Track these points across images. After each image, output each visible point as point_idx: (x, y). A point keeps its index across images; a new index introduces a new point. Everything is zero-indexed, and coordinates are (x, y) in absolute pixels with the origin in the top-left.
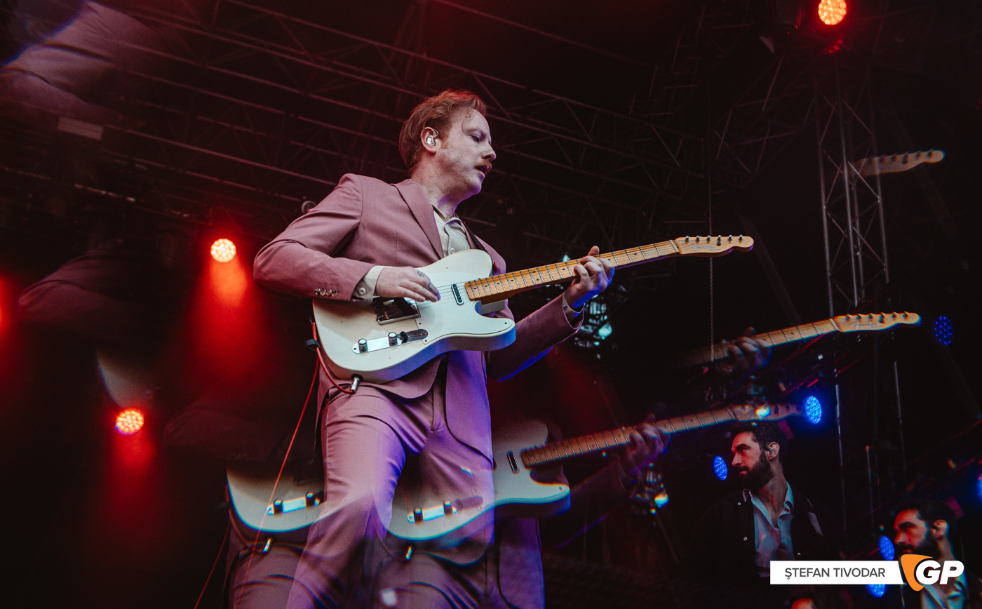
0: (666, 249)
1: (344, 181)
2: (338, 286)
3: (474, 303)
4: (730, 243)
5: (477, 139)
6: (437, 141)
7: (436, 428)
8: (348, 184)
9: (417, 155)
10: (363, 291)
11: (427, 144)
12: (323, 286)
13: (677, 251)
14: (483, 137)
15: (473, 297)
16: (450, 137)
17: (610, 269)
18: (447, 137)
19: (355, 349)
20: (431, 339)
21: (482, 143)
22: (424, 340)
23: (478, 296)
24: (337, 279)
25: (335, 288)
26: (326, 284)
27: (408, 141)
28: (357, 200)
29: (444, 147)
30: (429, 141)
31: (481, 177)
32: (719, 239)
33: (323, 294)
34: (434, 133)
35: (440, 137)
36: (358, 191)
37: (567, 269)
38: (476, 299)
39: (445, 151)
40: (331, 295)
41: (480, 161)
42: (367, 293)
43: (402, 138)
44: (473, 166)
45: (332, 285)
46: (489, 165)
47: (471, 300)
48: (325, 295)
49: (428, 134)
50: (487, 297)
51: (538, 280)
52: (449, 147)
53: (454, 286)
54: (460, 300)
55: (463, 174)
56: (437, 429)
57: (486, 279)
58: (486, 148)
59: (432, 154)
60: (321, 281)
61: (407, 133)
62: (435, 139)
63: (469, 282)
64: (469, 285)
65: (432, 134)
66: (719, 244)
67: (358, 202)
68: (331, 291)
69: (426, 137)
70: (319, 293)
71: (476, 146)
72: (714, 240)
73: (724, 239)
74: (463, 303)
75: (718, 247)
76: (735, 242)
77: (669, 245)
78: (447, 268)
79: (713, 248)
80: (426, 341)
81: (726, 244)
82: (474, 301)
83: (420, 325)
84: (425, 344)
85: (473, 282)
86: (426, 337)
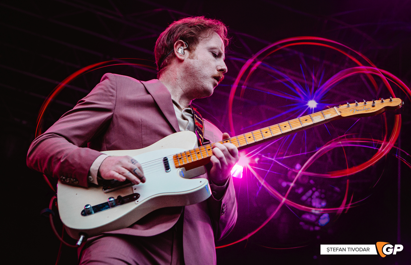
0: (331, 114)
1: (104, 79)
3: (179, 170)
4: (382, 104)
5: (215, 56)
6: (186, 51)
8: (106, 81)
9: (168, 60)
11: (178, 53)
13: (339, 114)
14: (220, 55)
15: (180, 165)
16: (196, 51)
18: (195, 50)
20: (141, 200)
21: (218, 59)
22: (136, 201)
23: (184, 164)
27: (163, 47)
28: (112, 96)
30: (180, 51)
31: (215, 85)
32: (374, 102)
34: (185, 45)
35: (189, 49)
36: (113, 89)
39: (191, 61)
41: (216, 73)
43: (158, 44)
44: (211, 76)
46: (222, 76)
47: (177, 167)
49: (179, 45)
52: (195, 58)
53: (166, 158)
54: (168, 168)
55: (202, 80)
57: (189, 151)
58: (221, 64)
59: (181, 61)
61: (163, 41)
62: (184, 50)
65: (183, 45)
66: (373, 106)
67: (112, 98)
69: (178, 47)
71: (214, 61)
72: (369, 103)
73: (377, 102)
74: (170, 170)
75: (373, 108)
76: (387, 103)
77: (334, 111)
78: (162, 147)
79: (369, 110)
80: (138, 201)
81: (379, 105)
82: (179, 168)
83: (136, 190)
84: (137, 204)
85: (179, 154)
86: (139, 198)
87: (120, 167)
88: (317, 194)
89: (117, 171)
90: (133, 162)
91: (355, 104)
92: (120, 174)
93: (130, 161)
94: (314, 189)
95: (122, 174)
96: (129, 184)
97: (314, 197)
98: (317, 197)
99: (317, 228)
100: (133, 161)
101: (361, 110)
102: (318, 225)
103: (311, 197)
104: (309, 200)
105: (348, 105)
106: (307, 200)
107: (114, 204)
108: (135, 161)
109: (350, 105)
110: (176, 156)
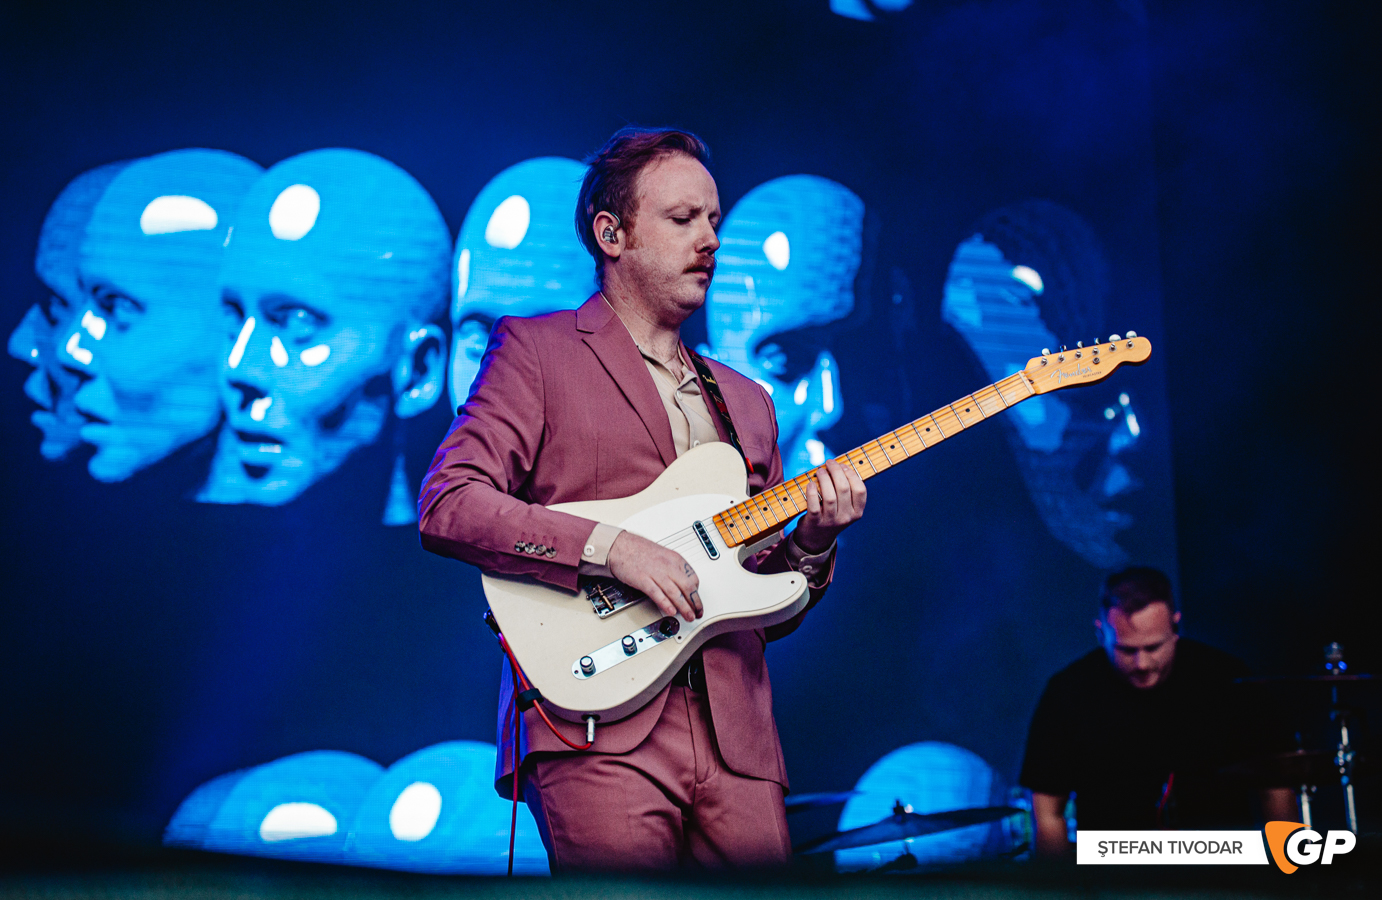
0: (1017, 388)
3: (736, 551)
4: (1113, 356)
5: (680, 221)
7: (702, 778)
10: (590, 549)
11: (605, 243)
13: (1033, 389)
15: (732, 542)
19: (576, 672)
20: (686, 633)
22: (676, 636)
23: (739, 539)
29: (629, 246)
32: (1095, 351)
34: (614, 220)
35: (624, 226)
37: (865, 461)
38: (737, 545)
39: (633, 252)
40: (543, 553)
41: (692, 259)
42: (595, 552)
44: (681, 270)
47: (731, 547)
48: (533, 553)
49: (604, 225)
50: (753, 537)
53: (698, 526)
54: (712, 551)
56: (705, 779)
57: (744, 503)
58: (700, 231)
59: (615, 262)
62: (616, 231)
63: (720, 515)
64: (720, 519)
65: (610, 223)
66: (1096, 362)
69: (602, 230)
70: (521, 550)
71: (683, 235)
72: (1088, 354)
73: (1103, 351)
74: (720, 556)
75: (1096, 368)
77: (1019, 382)
79: (1088, 373)
80: (679, 638)
82: (735, 548)
84: (681, 644)
85: (724, 512)
86: (678, 629)
101: (1073, 374)
110: (719, 519)
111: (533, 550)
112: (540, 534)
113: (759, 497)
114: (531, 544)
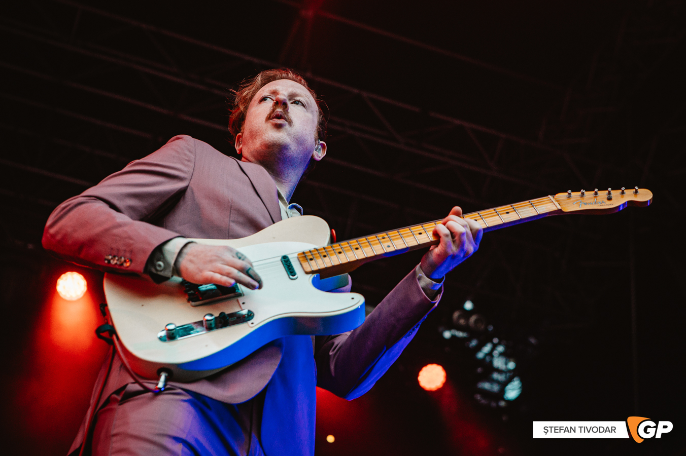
0: (545, 205)
2: (132, 253)
3: (310, 277)
4: (622, 197)
10: (160, 266)
12: (115, 253)
13: (559, 207)
15: (309, 270)
17: (478, 231)
20: (258, 322)
22: (250, 322)
23: (315, 268)
24: (132, 244)
25: (128, 255)
26: (118, 250)
32: (609, 193)
33: (113, 262)
36: (190, 151)
37: (424, 234)
38: (313, 272)
40: (122, 264)
42: (165, 269)
45: (125, 251)
47: (307, 273)
48: (116, 264)
50: (326, 268)
51: (389, 246)
53: (286, 257)
54: (293, 274)
57: (324, 248)
60: (114, 246)
63: (304, 253)
64: (305, 257)
66: (610, 199)
67: (189, 163)
68: (123, 259)
70: (109, 261)
72: (603, 194)
73: (615, 193)
74: (297, 278)
75: (609, 202)
76: (629, 196)
77: (549, 201)
78: (274, 238)
79: (603, 204)
80: (252, 323)
81: (619, 199)
82: (311, 275)
83: (244, 305)
84: (252, 327)
85: (307, 252)
86: (252, 318)
87: (219, 265)
88: (501, 349)
89: (218, 271)
90: (240, 257)
91: (579, 193)
92: (222, 274)
93: (235, 255)
94: (496, 340)
95: (228, 275)
96: (232, 295)
97: (496, 353)
98: (501, 354)
99: (502, 404)
100: (239, 255)
101: (590, 204)
102: (504, 399)
103: (490, 354)
104: (488, 359)
105: (569, 194)
106: (484, 359)
107: (213, 326)
108: (242, 255)
109: (573, 194)
110: (303, 255)
111: (115, 262)
112: (122, 248)
113: (336, 246)
114: (114, 257)
